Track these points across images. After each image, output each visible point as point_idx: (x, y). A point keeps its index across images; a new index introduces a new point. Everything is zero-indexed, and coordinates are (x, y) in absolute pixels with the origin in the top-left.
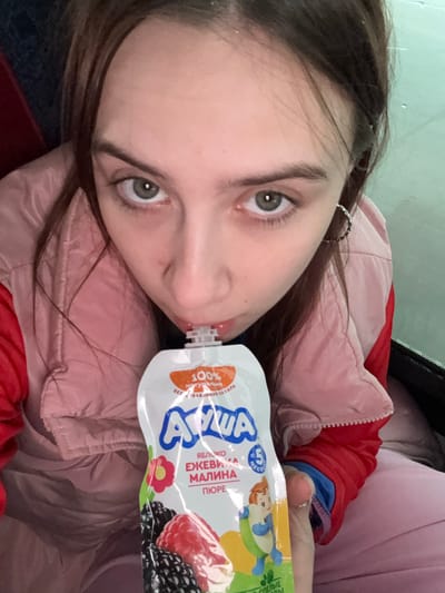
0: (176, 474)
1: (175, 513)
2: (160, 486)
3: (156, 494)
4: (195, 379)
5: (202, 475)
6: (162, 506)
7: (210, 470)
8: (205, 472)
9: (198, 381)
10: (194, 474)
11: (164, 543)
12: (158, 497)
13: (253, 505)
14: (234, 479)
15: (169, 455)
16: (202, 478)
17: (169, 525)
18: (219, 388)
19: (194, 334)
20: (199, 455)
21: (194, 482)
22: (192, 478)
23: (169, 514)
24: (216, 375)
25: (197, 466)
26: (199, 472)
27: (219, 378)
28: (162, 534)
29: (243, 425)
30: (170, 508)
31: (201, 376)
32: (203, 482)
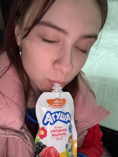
0: (47, 134)
1: (46, 146)
2: (42, 137)
3: (40, 139)
4: (55, 103)
5: (56, 134)
6: (42, 143)
7: (59, 133)
8: (57, 133)
9: (56, 103)
10: (53, 134)
11: (42, 155)
12: (41, 140)
13: (69, 143)
14: (65, 135)
15: (45, 127)
16: (56, 135)
17: (44, 150)
18: (61, 106)
19: (55, 88)
20: (55, 128)
21: (53, 136)
22: (53, 135)
23: (44, 146)
24: (61, 101)
25: (54, 131)
26: (55, 133)
27: (61, 102)
28: (42, 152)
29: (68, 118)
30: (45, 144)
31: (57, 101)
32: (56, 136)
